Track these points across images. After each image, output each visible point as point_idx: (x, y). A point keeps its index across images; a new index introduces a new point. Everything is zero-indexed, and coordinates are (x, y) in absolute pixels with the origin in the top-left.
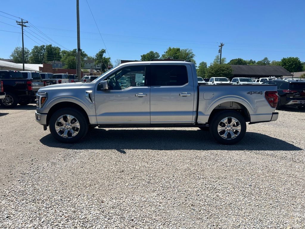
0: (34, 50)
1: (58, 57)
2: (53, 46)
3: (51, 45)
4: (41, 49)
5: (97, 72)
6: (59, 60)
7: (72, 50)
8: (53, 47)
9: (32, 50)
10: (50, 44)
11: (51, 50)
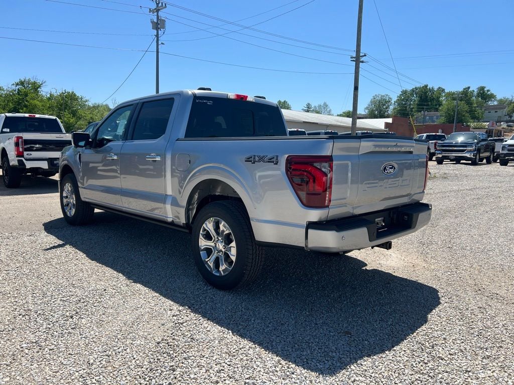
0: (400, 97)
1: (436, 105)
2: (430, 86)
3: (426, 86)
4: (412, 95)
5: (507, 126)
6: (437, 110)
7: (461, 90)
8: (430, 89)
9: (398, 97)
10: (425, 84)
11: (426, 93)
